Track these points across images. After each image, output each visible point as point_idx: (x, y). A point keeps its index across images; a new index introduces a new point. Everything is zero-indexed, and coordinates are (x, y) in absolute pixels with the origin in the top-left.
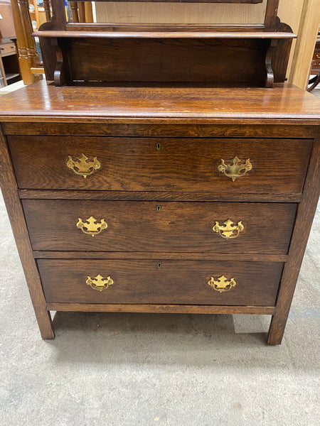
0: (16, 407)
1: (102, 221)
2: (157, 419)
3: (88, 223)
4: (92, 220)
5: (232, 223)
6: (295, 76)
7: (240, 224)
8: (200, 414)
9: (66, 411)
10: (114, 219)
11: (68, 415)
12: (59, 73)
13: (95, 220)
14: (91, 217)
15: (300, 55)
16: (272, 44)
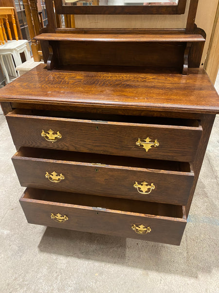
0: (21, 256)
1: (61, 175)
2: (97, 274)
3: (52, 175)
4: (54, 173)
5: (146, 184)
6: (210, 61)
7: (152, 184)
8: (122, 275)
9: (47, 262)
10: (68, 174)
11: (48, 265)
12: (50, 62)
13: (57, 174)
14: (54, 172)
15: (213, 47)
16: (188, 45)
